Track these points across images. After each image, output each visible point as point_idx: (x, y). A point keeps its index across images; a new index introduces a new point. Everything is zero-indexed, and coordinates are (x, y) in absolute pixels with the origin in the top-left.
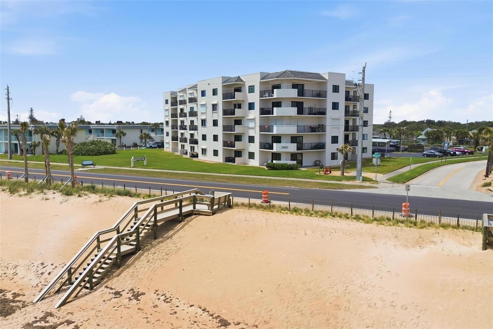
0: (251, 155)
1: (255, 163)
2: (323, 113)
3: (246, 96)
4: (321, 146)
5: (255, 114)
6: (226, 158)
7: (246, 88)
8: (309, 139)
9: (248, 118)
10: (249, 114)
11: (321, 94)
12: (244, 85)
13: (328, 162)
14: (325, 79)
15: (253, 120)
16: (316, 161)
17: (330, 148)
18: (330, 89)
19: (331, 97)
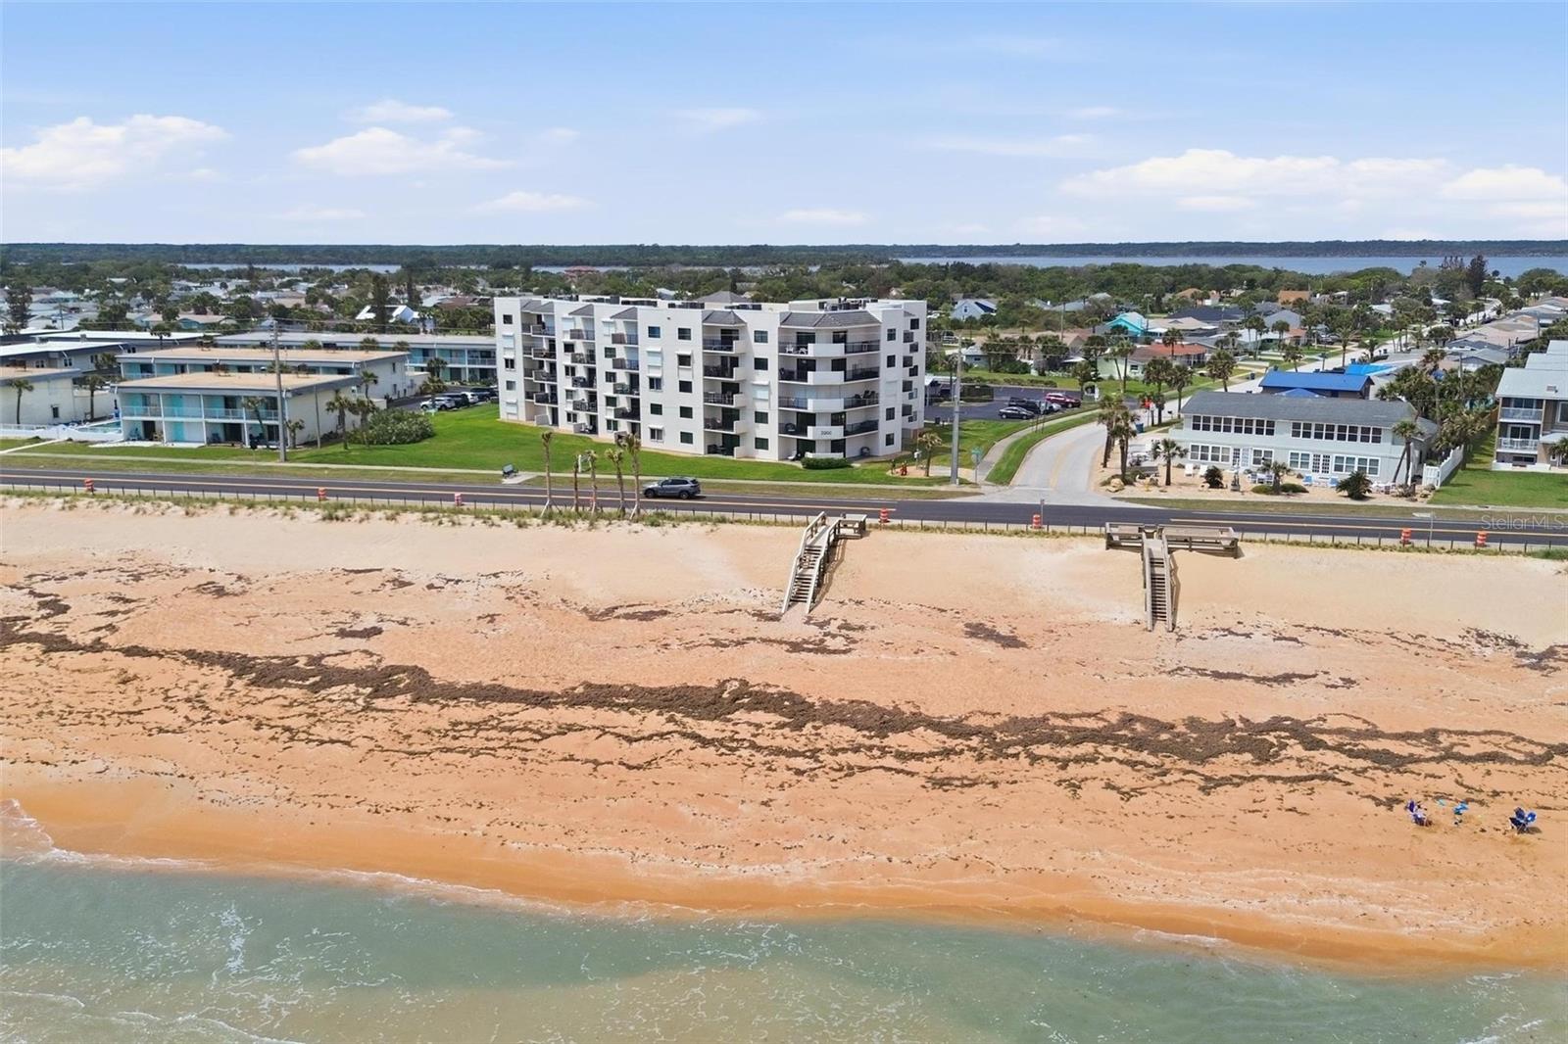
0: (762, 444)
1: (771, 455)
2: (873, 373)
3: (748, 344)
4: (870, 426)
5: (770, 377)
6: (709, 447)
7: (748, 336)
8: (855, 417)
9: (755, 383)
10: (757, 377)
11: (871, 346)
12: (745, 328)
13: (882, 449)
14: (878, 322)
15: (767, 387)
16: (862, 449)
17: (885, 427)
18: (884, 336)
19: (887, 348)
